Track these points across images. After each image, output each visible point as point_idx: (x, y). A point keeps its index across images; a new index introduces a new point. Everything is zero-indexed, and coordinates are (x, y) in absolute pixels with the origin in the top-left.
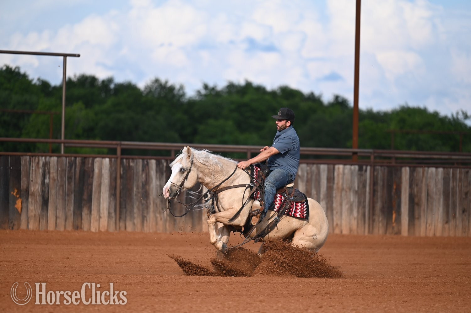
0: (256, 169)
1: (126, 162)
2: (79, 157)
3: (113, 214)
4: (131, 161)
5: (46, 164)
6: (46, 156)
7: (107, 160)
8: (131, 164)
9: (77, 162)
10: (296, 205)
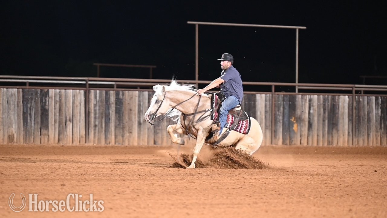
0: (216, 96)
1: (358, 98)
2: (330, 95)
3: (351, 133)
4: (360, 97)
5: (310, 100)
6: (310, 95)
7: (347, 97)
8: (361, 100)
9: (329, 99)
10: (242, 122)
